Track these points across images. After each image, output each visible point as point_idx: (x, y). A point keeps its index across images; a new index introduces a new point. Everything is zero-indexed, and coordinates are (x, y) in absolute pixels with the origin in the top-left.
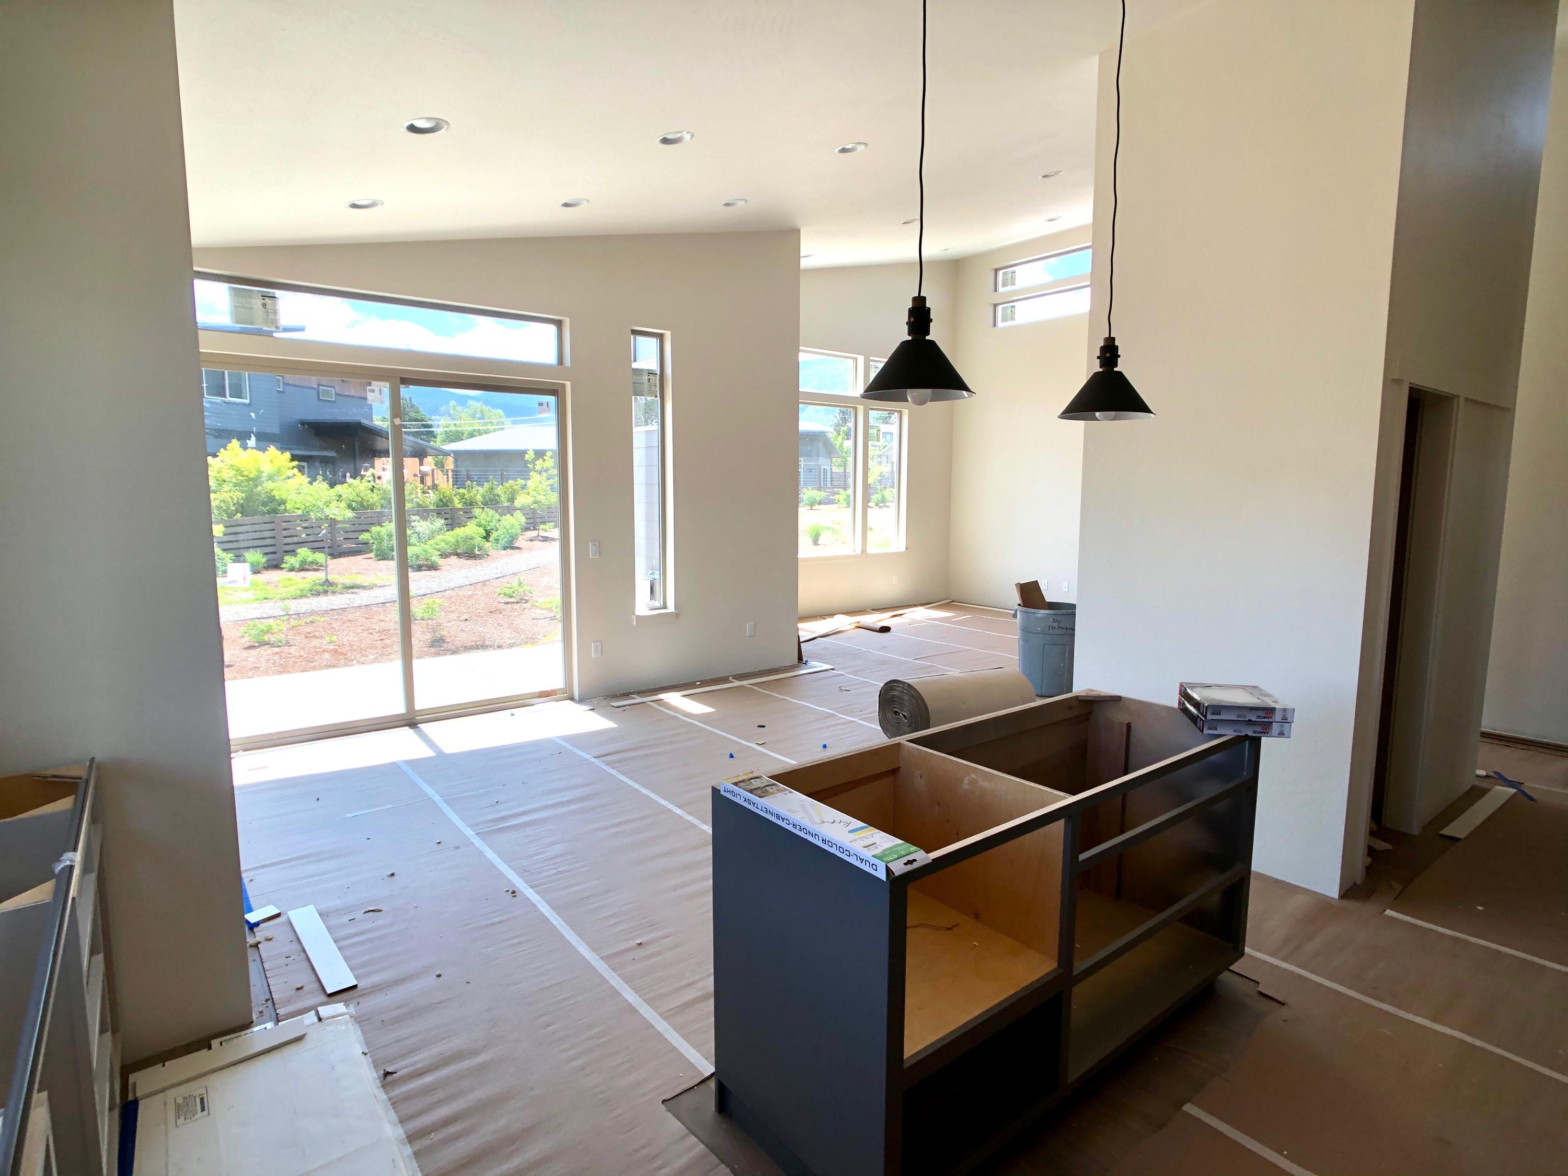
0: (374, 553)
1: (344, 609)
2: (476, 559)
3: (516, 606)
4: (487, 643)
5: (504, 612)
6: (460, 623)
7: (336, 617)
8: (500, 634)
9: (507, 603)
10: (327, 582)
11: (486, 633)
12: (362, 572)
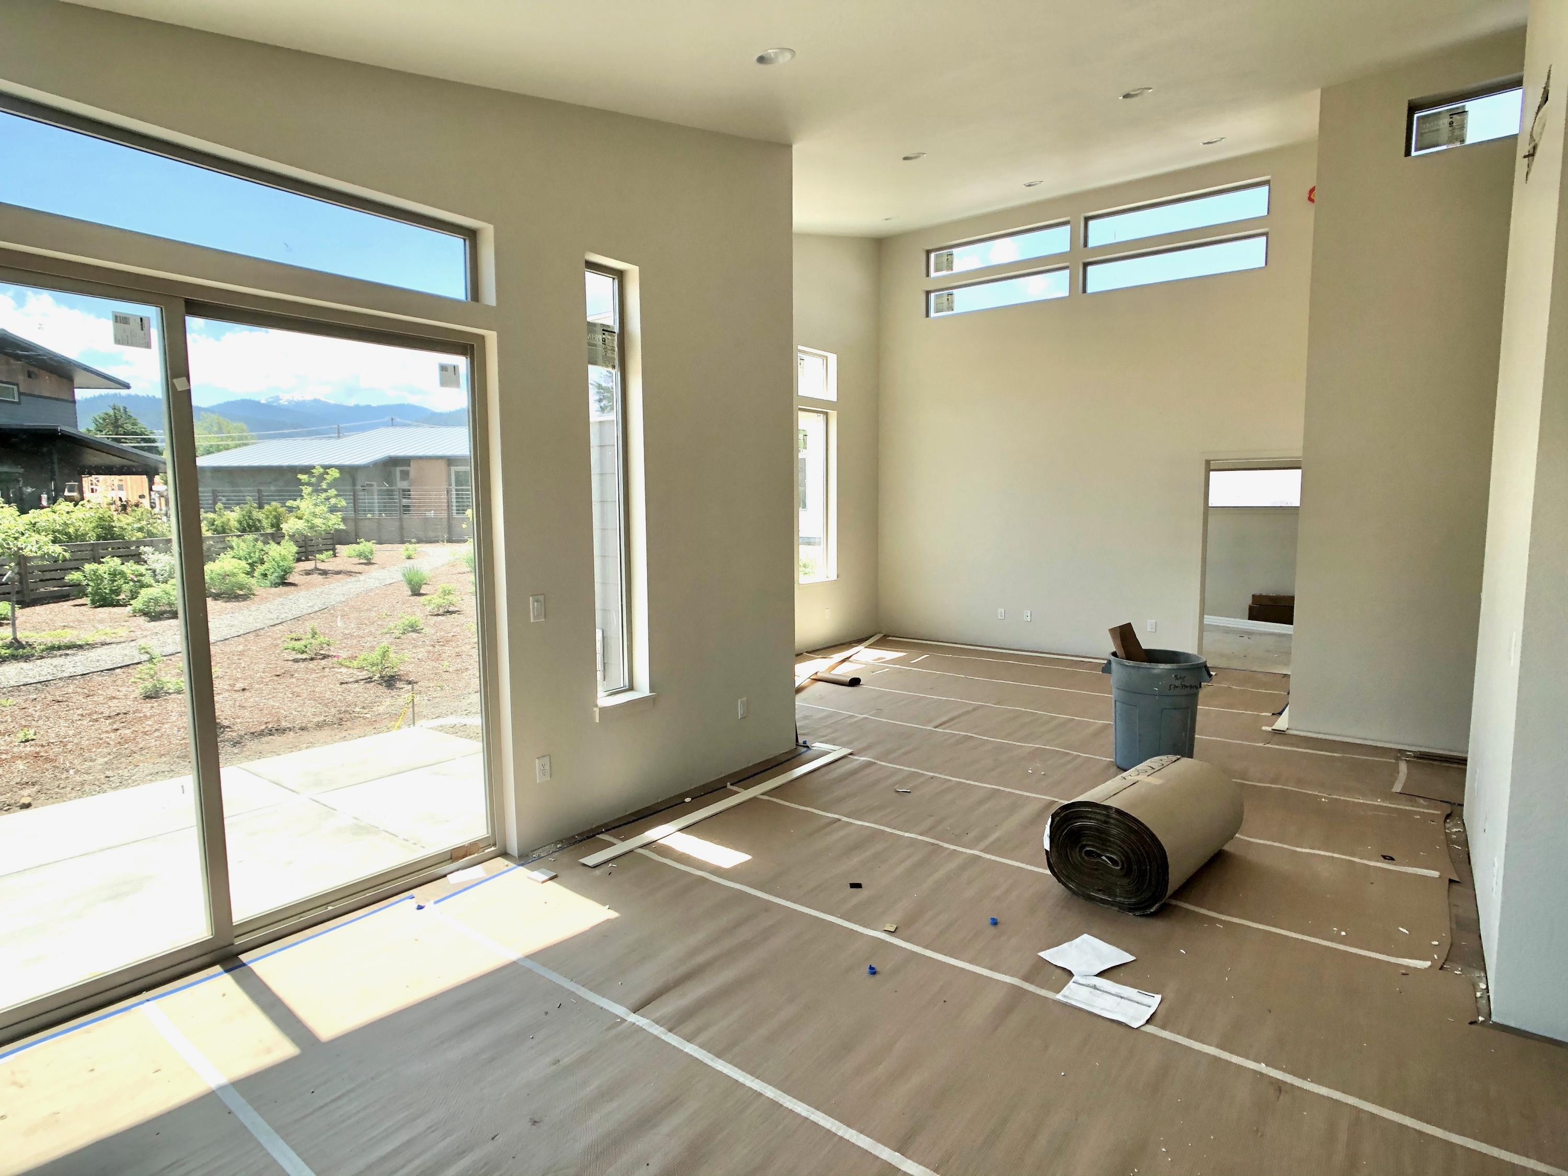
0: (89, 599)
1: (45, 683)
2: (238, 601)
3: (312, 665)
4: (284, 724)
5: (296, 675)
6: (236, 695)
7: (35, 697)
8: (299, 709)
9: (296, 661)
10: (16, 644)
11: (278, 708)
12: (71, 624)
